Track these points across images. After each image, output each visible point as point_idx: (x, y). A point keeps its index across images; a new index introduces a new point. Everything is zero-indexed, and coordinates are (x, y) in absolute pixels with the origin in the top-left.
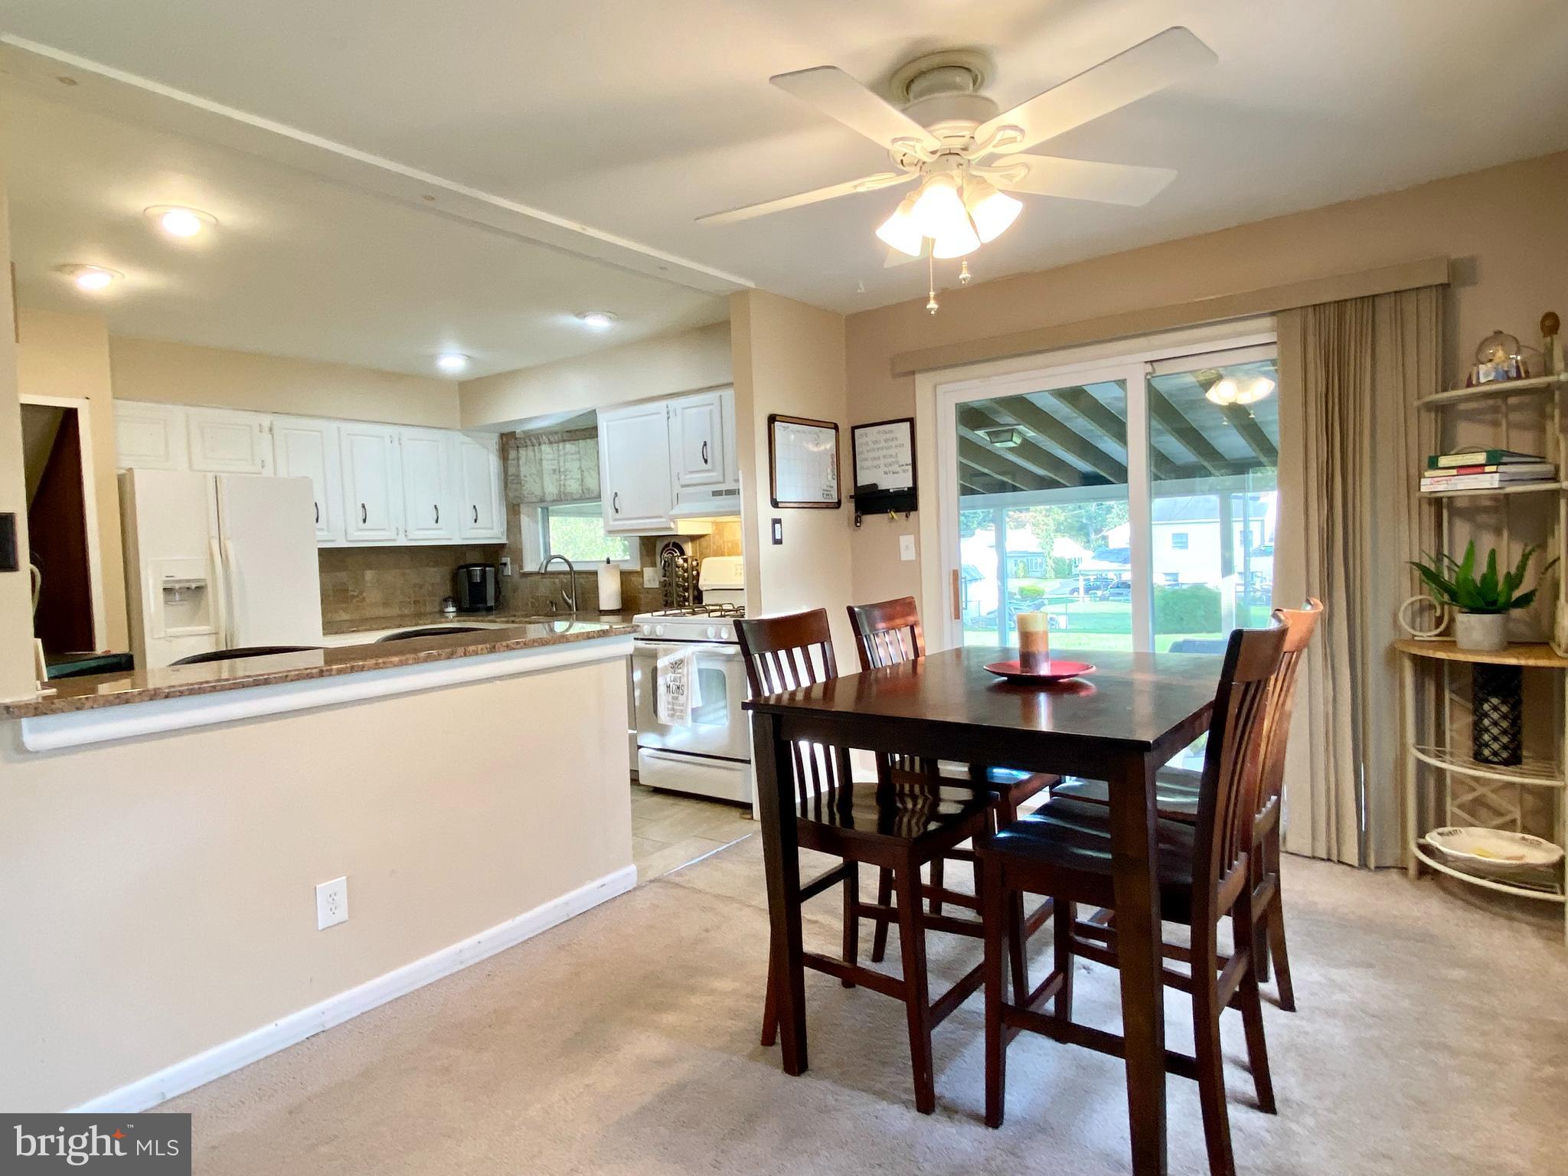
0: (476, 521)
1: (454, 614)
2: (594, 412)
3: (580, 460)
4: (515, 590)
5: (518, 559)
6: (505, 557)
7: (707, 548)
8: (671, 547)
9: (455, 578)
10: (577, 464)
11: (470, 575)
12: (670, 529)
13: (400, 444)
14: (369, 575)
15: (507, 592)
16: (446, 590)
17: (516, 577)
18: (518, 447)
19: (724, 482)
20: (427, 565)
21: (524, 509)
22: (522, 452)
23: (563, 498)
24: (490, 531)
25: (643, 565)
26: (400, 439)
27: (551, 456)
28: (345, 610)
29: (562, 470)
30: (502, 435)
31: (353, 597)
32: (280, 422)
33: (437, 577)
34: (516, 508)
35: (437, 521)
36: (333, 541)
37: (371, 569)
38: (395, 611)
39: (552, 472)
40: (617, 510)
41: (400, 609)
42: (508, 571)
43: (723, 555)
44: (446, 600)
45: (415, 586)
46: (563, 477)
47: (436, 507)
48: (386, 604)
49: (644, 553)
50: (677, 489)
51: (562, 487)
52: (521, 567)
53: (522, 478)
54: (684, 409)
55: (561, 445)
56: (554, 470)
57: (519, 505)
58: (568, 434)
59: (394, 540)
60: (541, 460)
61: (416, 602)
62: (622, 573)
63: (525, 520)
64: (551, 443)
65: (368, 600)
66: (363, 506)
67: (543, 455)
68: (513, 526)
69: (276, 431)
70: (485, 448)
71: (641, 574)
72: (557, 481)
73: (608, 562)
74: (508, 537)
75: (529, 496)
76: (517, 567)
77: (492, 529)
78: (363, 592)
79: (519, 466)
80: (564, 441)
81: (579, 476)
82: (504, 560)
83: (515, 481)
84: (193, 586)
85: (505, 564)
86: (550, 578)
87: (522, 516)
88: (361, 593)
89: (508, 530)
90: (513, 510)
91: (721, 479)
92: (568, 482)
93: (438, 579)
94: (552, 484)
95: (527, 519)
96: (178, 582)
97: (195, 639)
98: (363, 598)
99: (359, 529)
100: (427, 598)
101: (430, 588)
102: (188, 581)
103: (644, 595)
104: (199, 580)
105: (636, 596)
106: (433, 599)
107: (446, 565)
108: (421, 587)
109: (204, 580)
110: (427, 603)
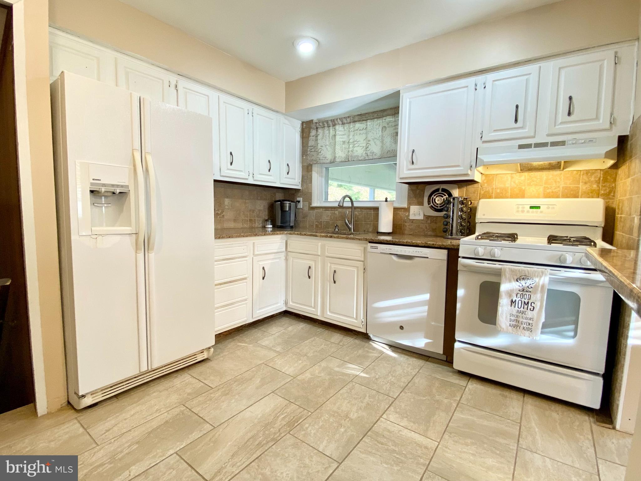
0: (288, 173)
1: (271, 229)
2: (397, 95)
3: (366, 133)
4: (305, 216)
5: (308, 197)
6: (299, 197)
8: (440, 191)
9: (271, 207)
10: (364, 136)
11: (282, 207)
12: (467, 175)
13: (253, 116)
14: (227, 201)
15: (300, 218)
16: (265, 215)
17: (306, 209)
18: (317, 128)
19: (534, 137)
20: (257, 199)
21: (315, 169)
22: (320, 131)
23: (348, 161)
24: (293, 180)
25: (410, 204)
26: (253, 113)
27: (340, 133)
29: (351, 141)
30: (303, 123)
31: (218, 214)
32: (183, 83)
33: (261, 206)
34: (309, 168)
35: (269, 170)
37: (227, 197)
38: (240, 225)
39: (342, 143)
40: (413, 163)
41: (243, 224)
42: (300, 205)
43: (490, 197)
44: (267, 220)
45: (250, 210)
46: (351, 146)
47: (269, 162)
48: (235, 220)
49: (412, 196)
50: (479, 144)
51: (350, 152)
52: (310, 203)
53: (319, 147)
54: (494, 81)
55: (352, 125)
56: (344, 142)
57: (311, 165)
58: (359, 117)
59: (247, 179)
60: (335, 135)
61: (251, 220)
63: (315, 176)
64: (343, 124)
65: (226, 217)
66: (231, 154)
67: (337, 132)
68: (306, 178)
69: (179, 88)
71: (407, 210)
72: (345, 148)
73: (386, 201)
74: (302, 185)
75: (324, 159)
76: (307, 203)
77: (295, 179)
79: (317, 140)
80: (354, 122)
81: (364, 145)
82: (298, 199)
83: (313, 150)
84: (118, 191)
85: (299, 202)
86: (331, 210)
87: (313, 172)
88: (222, 212)
89: (302, 181)
90: (307, 169)
91: (532, 134)
92: (355, 149)
93: (262, 208)
94: (342, 151)
95: (316, 174)
96: (104, 185)
97: (119, 237)
98: (223, 216)
99: (228, 169)
100: (256, 218)
101: (258, 213)
102: (113, 186)
103: (409, 224)
104: (122, 186)
105: (401, 224)
106: (259, 219)
107: (265, 199)
108: (253, 211)
109: (127, 187)
110: (256, 221)
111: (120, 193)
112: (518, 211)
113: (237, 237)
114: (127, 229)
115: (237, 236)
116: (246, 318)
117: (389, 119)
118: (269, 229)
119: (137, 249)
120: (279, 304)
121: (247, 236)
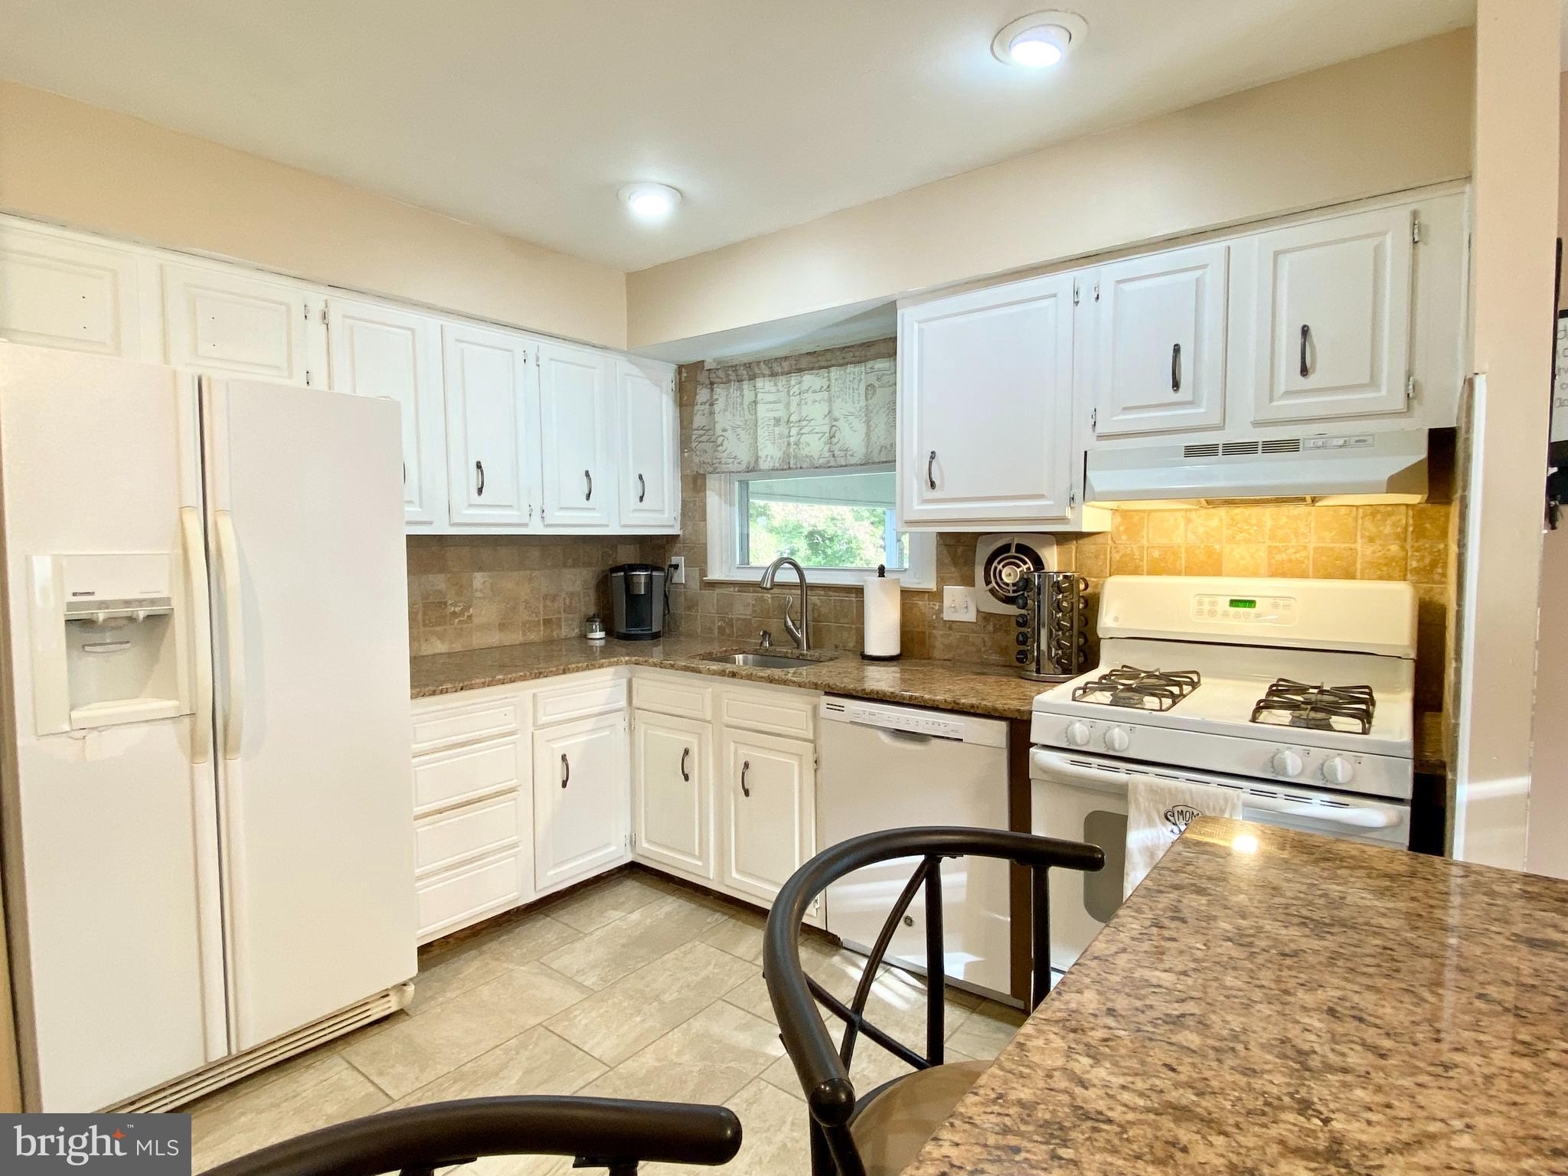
0: (641, 499)
1: (602, 642)
2: (889, 309)
3: (830, 401)
4: (692, 605)
5: (699, 557)
6: (677, 555)
7: (1097, 557)
8: (1013, 552)
9: (603, 585)
10: (824, 408)
11: (629, 582)
12: (1063, 520)
13: (538, 366)
14: (479, 579)
15: (679, 607)
16: (588, 604)
17: (695, 585)
18: (712, 384)
19: (1221, 427)
20: (565, 565)
21: (713, 483)
22: (719, 390)
23: (786, 468)
24: (656, 515)
25: (942, 581)
26: (538, 359)
27: (771, 398)
28: (441, 637)
29: (794, 418)
30: (680, 368)
31: (454, 614)
32: (342, 305)
33: (577, 582)
34: (699, 482)
35: (588, 496)
36: (431, 523)
37: (480, 569)
38: (516, 637)
39: (772, 422)
40: (933, 485)
41: (524, 635)
42: (680, 577)
43: (1136, 571)
44: (590, 620)
45: (545, 597)
46: (794, 431)
47: (587, 474)
48: (502, 627)
49: (947, 560)
50: (1089, 442)
51: (793, 447)
52: (703, 572)
53: (719, 432)
54: (1119, 282)
55: (794, 379)
56: (778, 421)
57: (704, 476)
58: (810, 358)
59: (526, 525)
60: (755, 402)
61: (547, 622)
62: (906, 594)
63: (714, 502)
64: (773, 375)
65: (476, 621)
66: (479, 466)
67: (760, 396)
68: (693, 508)
69: (332, 318)
71: (937, 596)
72: (781, 436)
73: (882, 572)
74: (683, 526)
75: (730, 461)
76: (696, 572)
77: (661, 511)
78: (470, 607)
79: (712, 413)
80: (800, 370)
81: (826, 429)
82: (674, 560)
83: (704, 438)
85: (676, 567)
86: (755, 592)
87: (709, 493)
88: (467, 608)
89: (683, 514)
90: (694, 483)
91: (1216, 420)
92: (804, 439)
93: (578, 587)
94: (773, 443)
95: (717, 498)
96: (103, 605)
97: (144, 729)
98: (470, 617)
99: (470, 506)
100: (563, 615)
101: (567, 601)
102: (127, 603)
103: (941, 633)
104: (153, 602)
105: (924, 633)
106: (571, 616)
107: (590, 564)
108: (554, 599)
109: (167, 601)
110: (563, 623)
111: (149, 617)
112: (1200, 613)
113: (484, 685)
114: (168, 706)
115: (484, 683)
116: (515, 894)
117: (881, 365)
118: (598, 642)
119: (195, 753)
120: (613, 848)
121: (512, 681)
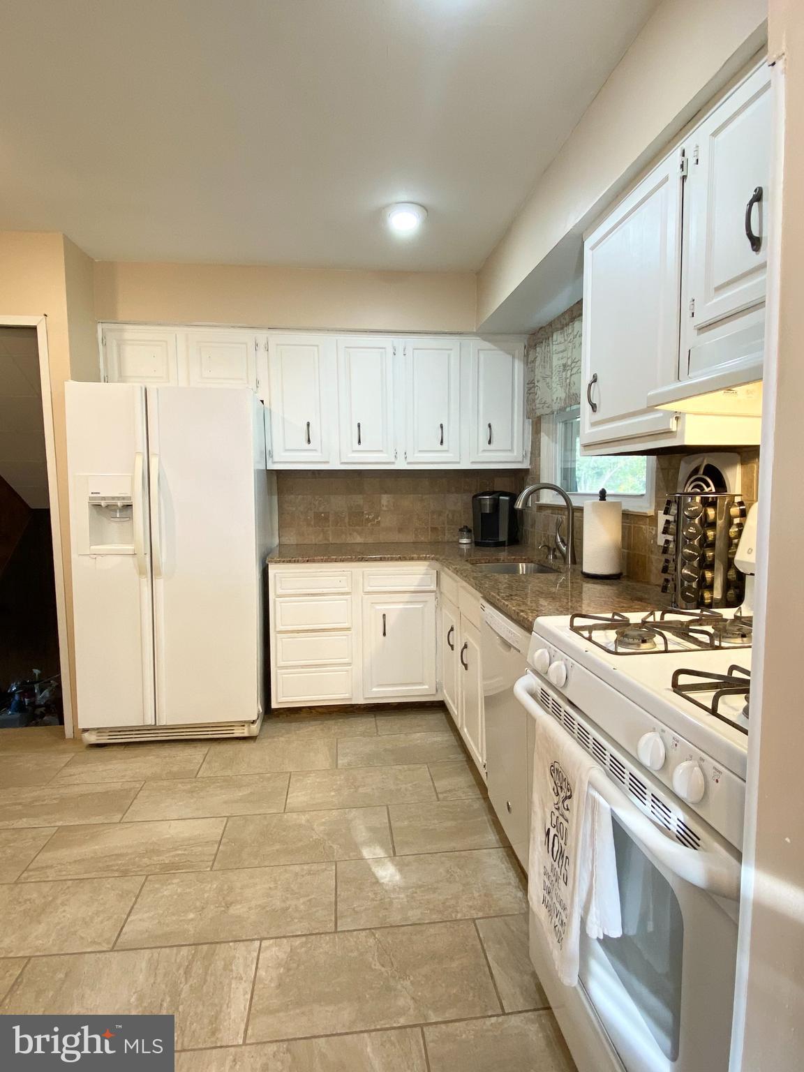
0: (490, 441)
1: (468, 546)
4: (533, 524)
11: (480, 504)
13: (405, 355)
14: (385, 499)
17: (535, 508)
18: (537, 343)
20: (449, 492)
21: (543, 426)
22: (540, 347)
24: (509, 454)
25: (657, 504)
27: (560, 348)
28: (360, 533)
29: (570, 361)
31: (368, 520)
32: (276, 338)
33: (458, 505)
34: (538, 425)
35: (442, 442)
36: (328, 462)
37: (386, 492)
38: (410, 538)
39: (561, 369)
40: (594, 409)
44: (462, 530)
45: (433, 512)
46: (569, 374)
47: (441, 426)
48: (400, 530)
49: (662, 484)
55: (571, 327)
57: (539, 420)
58: (578, 307)
59: (393, 463)
60: (552, 356)
61: (434, 529)
62: (626, 516)
63: (544, 439)
64: (561, 328)
65: (382, 525)
67: (555, 349)
68: (535, 445)
70: (509, 354)
71: (652, 519)
74: (531, 461)
75: (545, 407)
77: (511, 450)
78: (379, 516)
79: (535, 368)
84: (119, 504)
87: (542, 434)
88: (376, 517)
89: (532, 452)
90: (536, 428)
93: (459, 507)
94: (562, 387)
96: (104, 498)
97: (119, 559)
98: (379, 522)
99: (353, 451)
100: (447, 526)
101: (450, 516)
102: (113, 498)
103: (656, 557)
104: (124, 498)
105: (645, 556)
106: (453, 527)
107: (470, 492)
108: (440, 514)
109: (129, 498)
110: (446, 531)
113: (322, 561)
114: (129, 549)
118: (465, 546)
119: (141, 572)
120: (424, 687)
121: (342, 561)
